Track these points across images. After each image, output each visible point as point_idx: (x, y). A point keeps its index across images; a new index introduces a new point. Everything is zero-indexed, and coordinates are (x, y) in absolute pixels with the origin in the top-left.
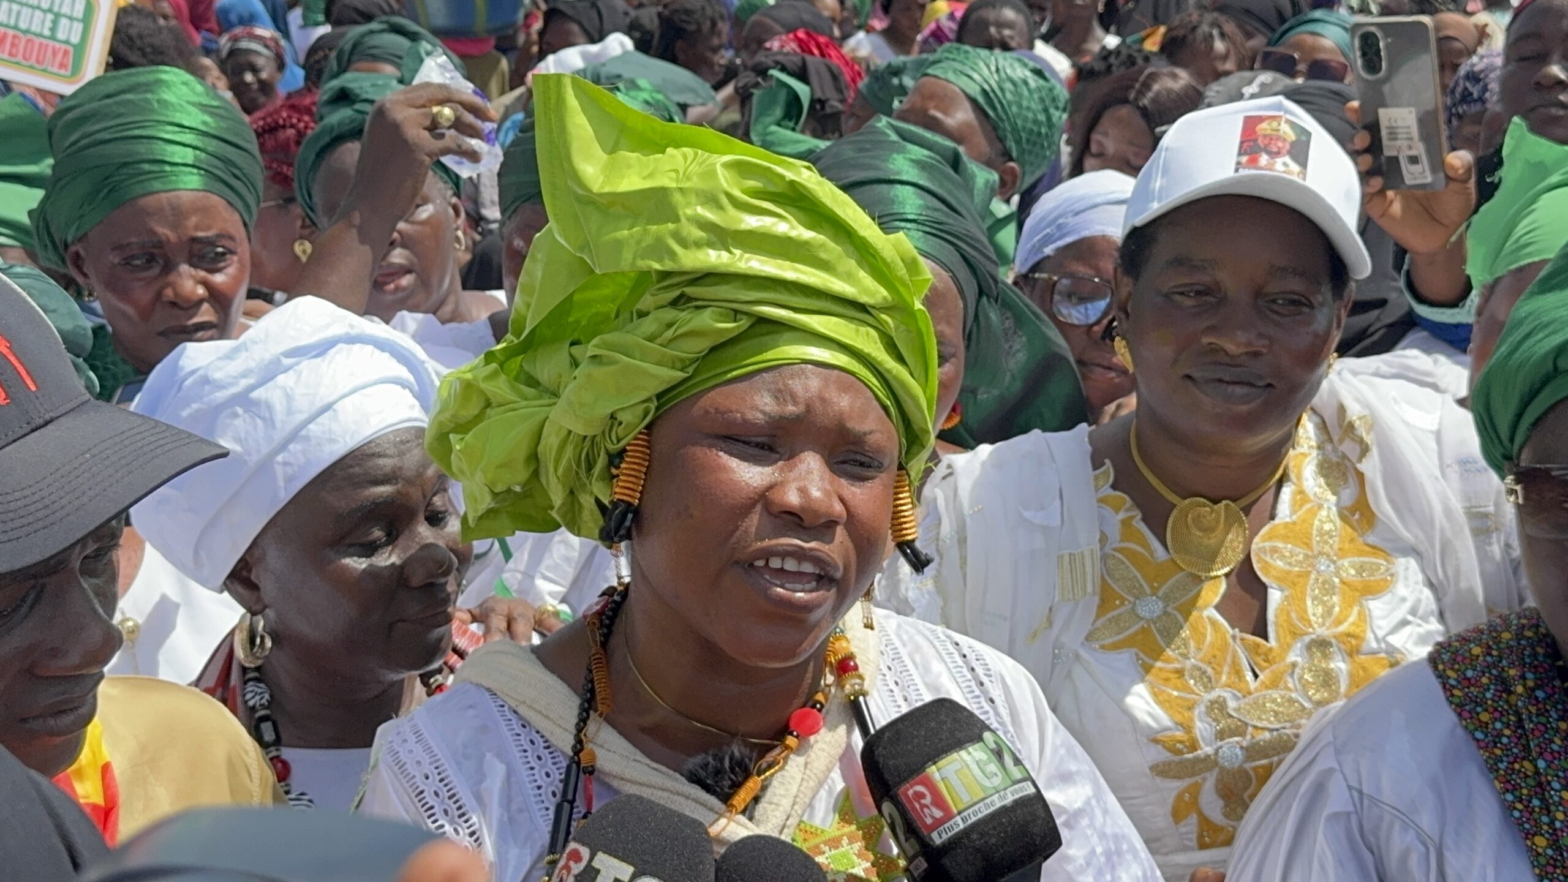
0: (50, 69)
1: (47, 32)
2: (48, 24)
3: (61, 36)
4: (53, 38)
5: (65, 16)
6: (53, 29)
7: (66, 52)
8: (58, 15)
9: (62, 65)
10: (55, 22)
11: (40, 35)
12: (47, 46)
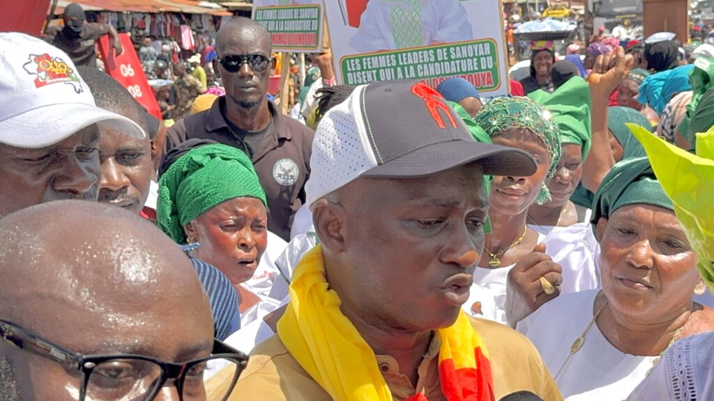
0: (483, 87)
1: (476, 69)
2: (475, 64)
3: (483, 67)
4: (480, 70)
5: (482, 56)
6: (479, 65)
7: (489, 74)
8: (479, 58)
9: (489, 82)
10: (479, 62)
11: (474, 71)
12: (478, 75)
